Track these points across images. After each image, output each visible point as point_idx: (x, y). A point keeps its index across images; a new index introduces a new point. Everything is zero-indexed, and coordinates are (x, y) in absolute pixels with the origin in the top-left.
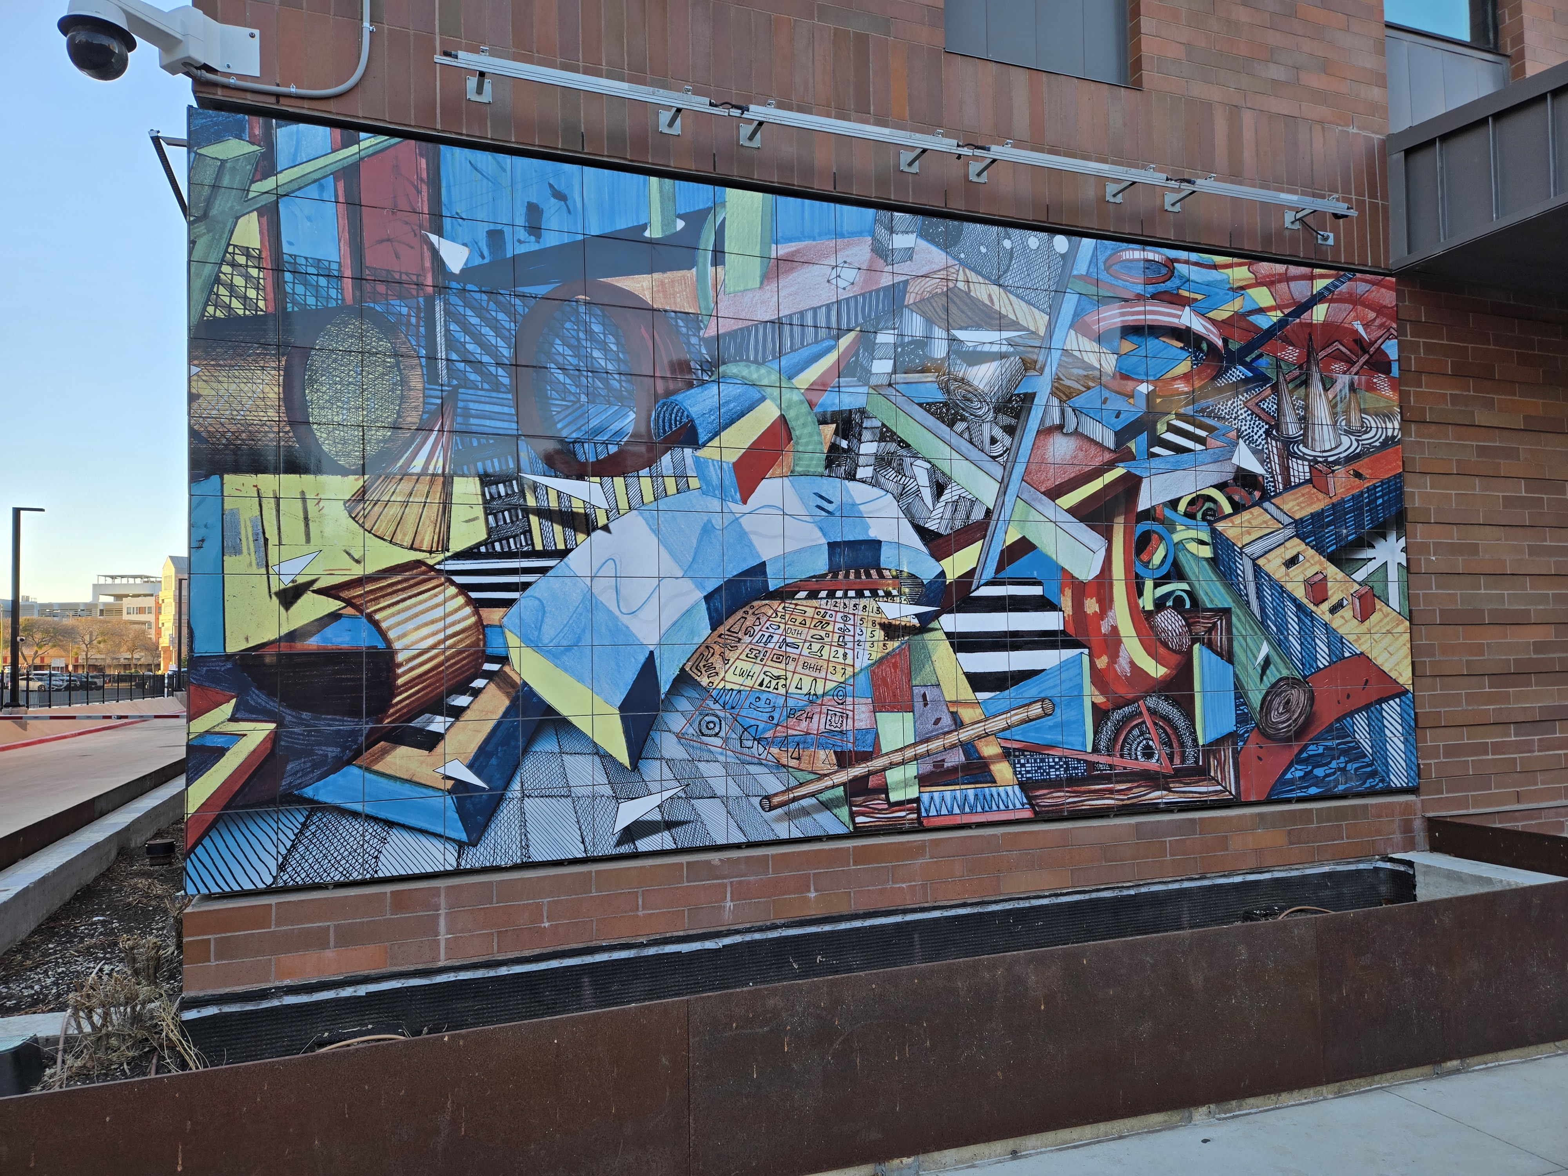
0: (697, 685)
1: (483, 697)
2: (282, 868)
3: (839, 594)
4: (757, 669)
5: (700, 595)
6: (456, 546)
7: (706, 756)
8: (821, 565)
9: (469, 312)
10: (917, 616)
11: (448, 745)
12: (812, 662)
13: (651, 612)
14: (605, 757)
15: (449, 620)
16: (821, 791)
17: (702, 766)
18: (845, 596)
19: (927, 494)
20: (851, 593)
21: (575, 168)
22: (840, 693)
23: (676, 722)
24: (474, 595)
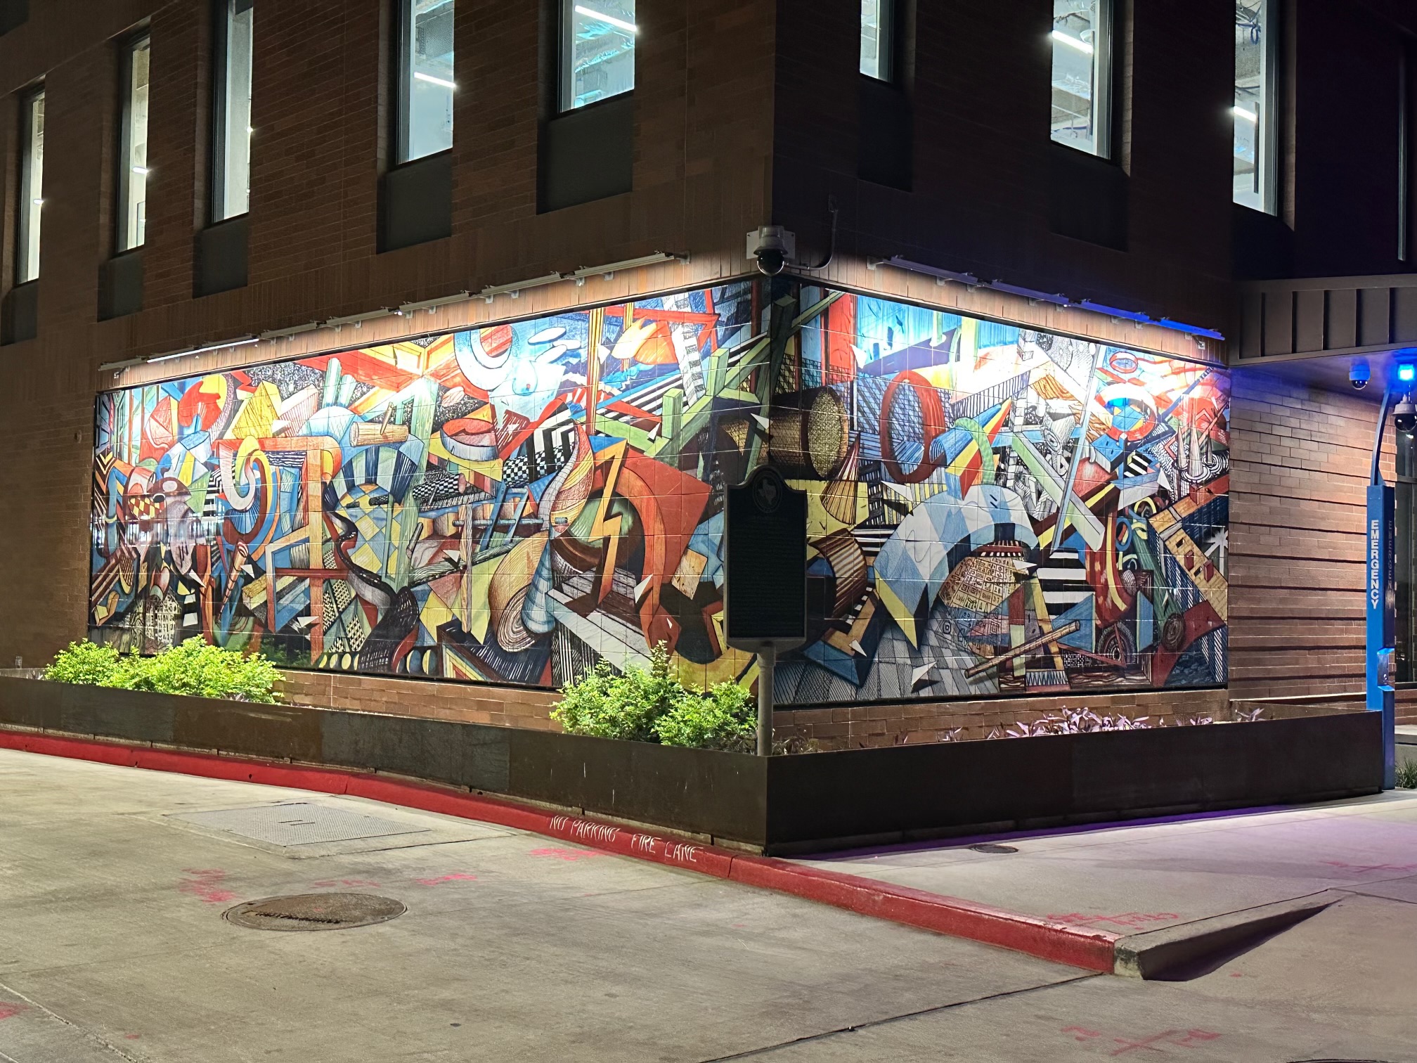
0: (943, 603)
1: (866, 605)
2: (796, 694)
3: (998, 554)
4: (965, 596)
5: (945, 552)
6: (859, 521)
7: (945, 646)
8: (990, 536)
9: (866, 390)
10: (1028, 569)
11: (854, 632)
12: (986, 594)
13: (926, 563)
14: (909, 642)
15: (855, 562)
16: (988, 669)
17: (943, 650)
18: (1000, 556)
19: (1034, 496)
20: (1003, 554)
21: (906, 305)
22: (995, 613)
23: (935, 625)
24: (864, 549)
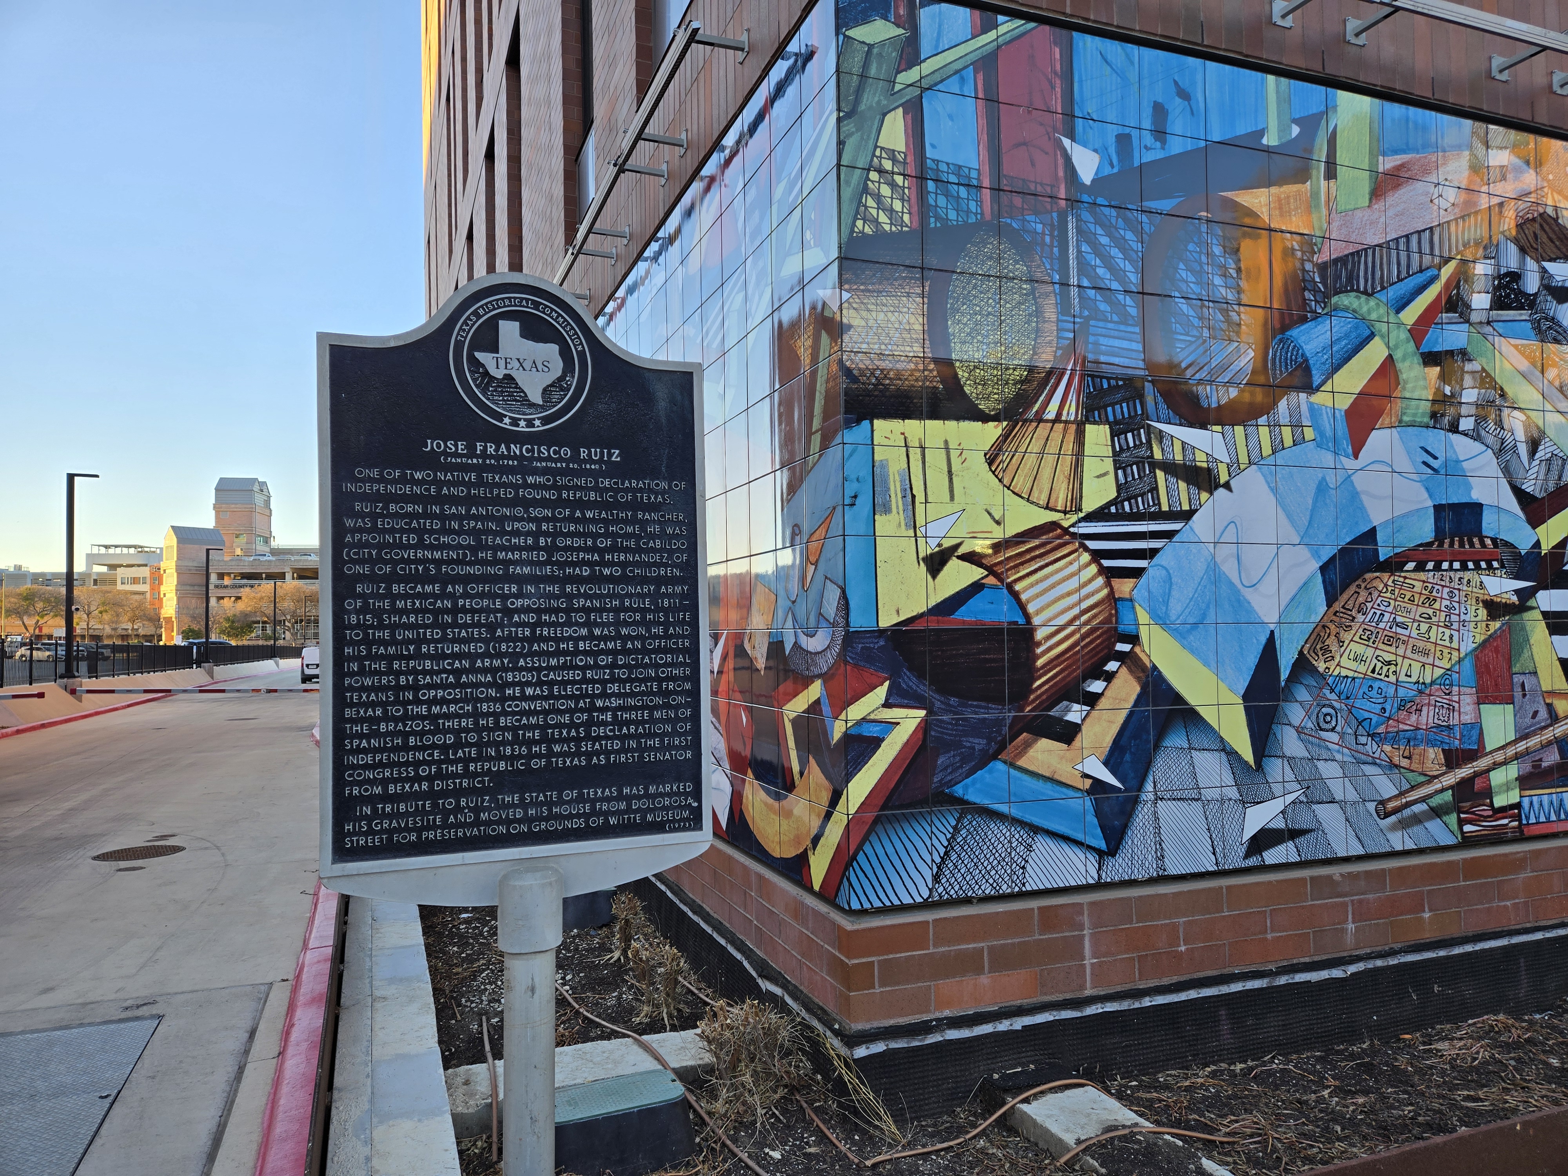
0: (1315, 669)
1: (1117, 682)
2: (936, 879)
3: (1445, 565)
4: (1370, 652)
5: (1315, 565)
6: (1090, 504)
7: (1325, 755)
8: (1426, 531)
9: (1099, 231)
10: (1517, 592)
11: (1085, 738)
12: (1421, 644)
13: (1269, 586)
14: (1231, 754)
15: (1084, 591)
16: (1430, 796)
17: (1320, 764)
18: (1451, 568)
19: (1523, 450)
20: (1457, 565)
21: (1199, 61)
22: (1446, 682)
23: (1296, 713)
24: (1106, 563)
